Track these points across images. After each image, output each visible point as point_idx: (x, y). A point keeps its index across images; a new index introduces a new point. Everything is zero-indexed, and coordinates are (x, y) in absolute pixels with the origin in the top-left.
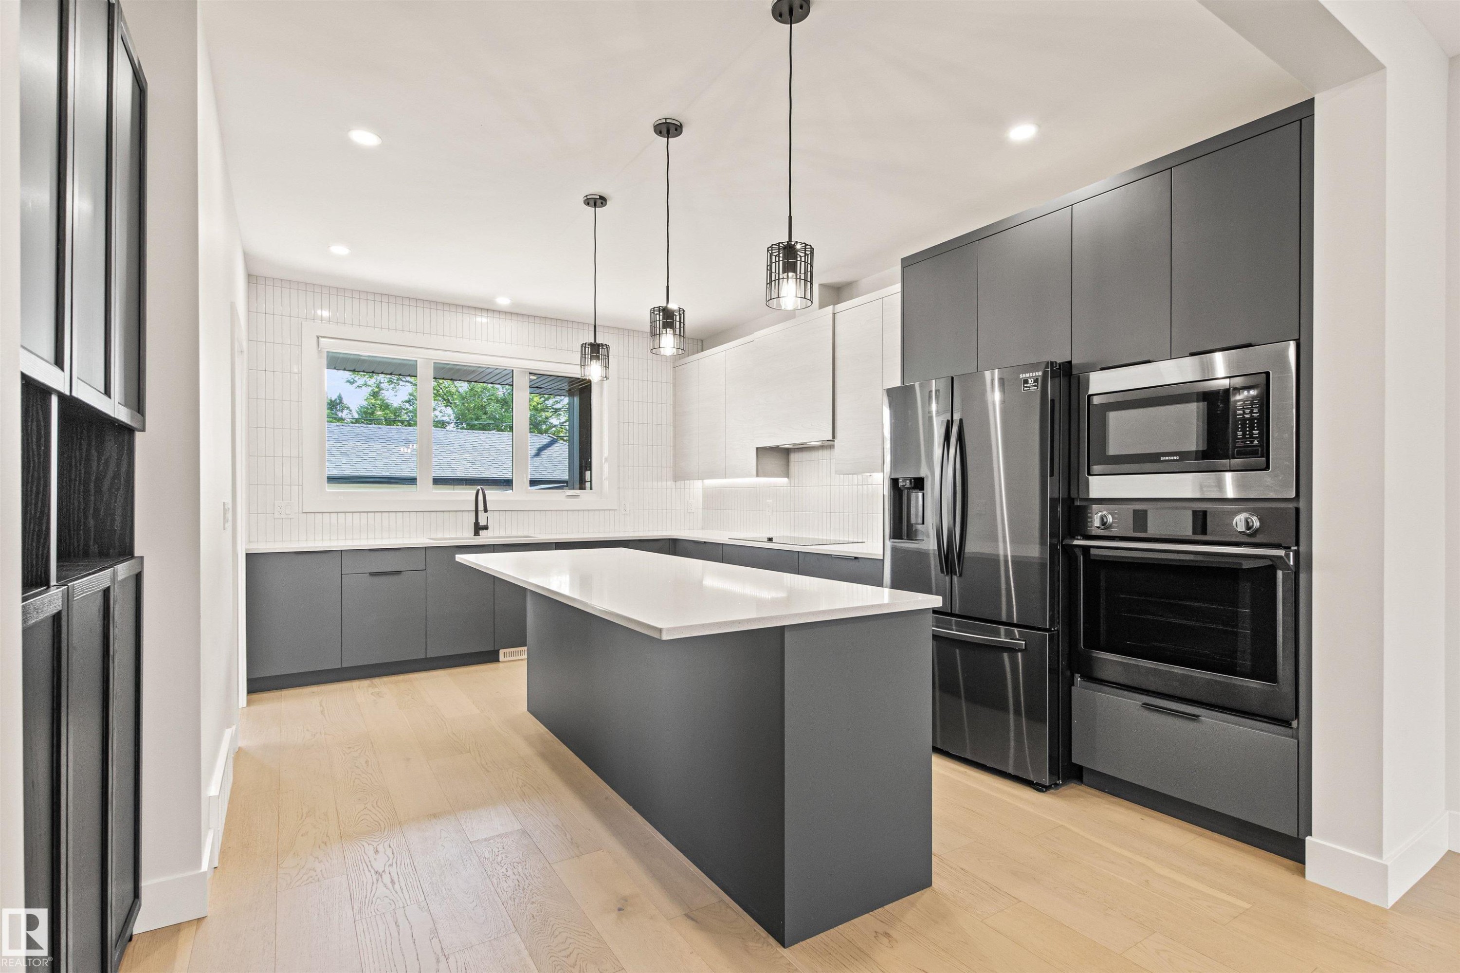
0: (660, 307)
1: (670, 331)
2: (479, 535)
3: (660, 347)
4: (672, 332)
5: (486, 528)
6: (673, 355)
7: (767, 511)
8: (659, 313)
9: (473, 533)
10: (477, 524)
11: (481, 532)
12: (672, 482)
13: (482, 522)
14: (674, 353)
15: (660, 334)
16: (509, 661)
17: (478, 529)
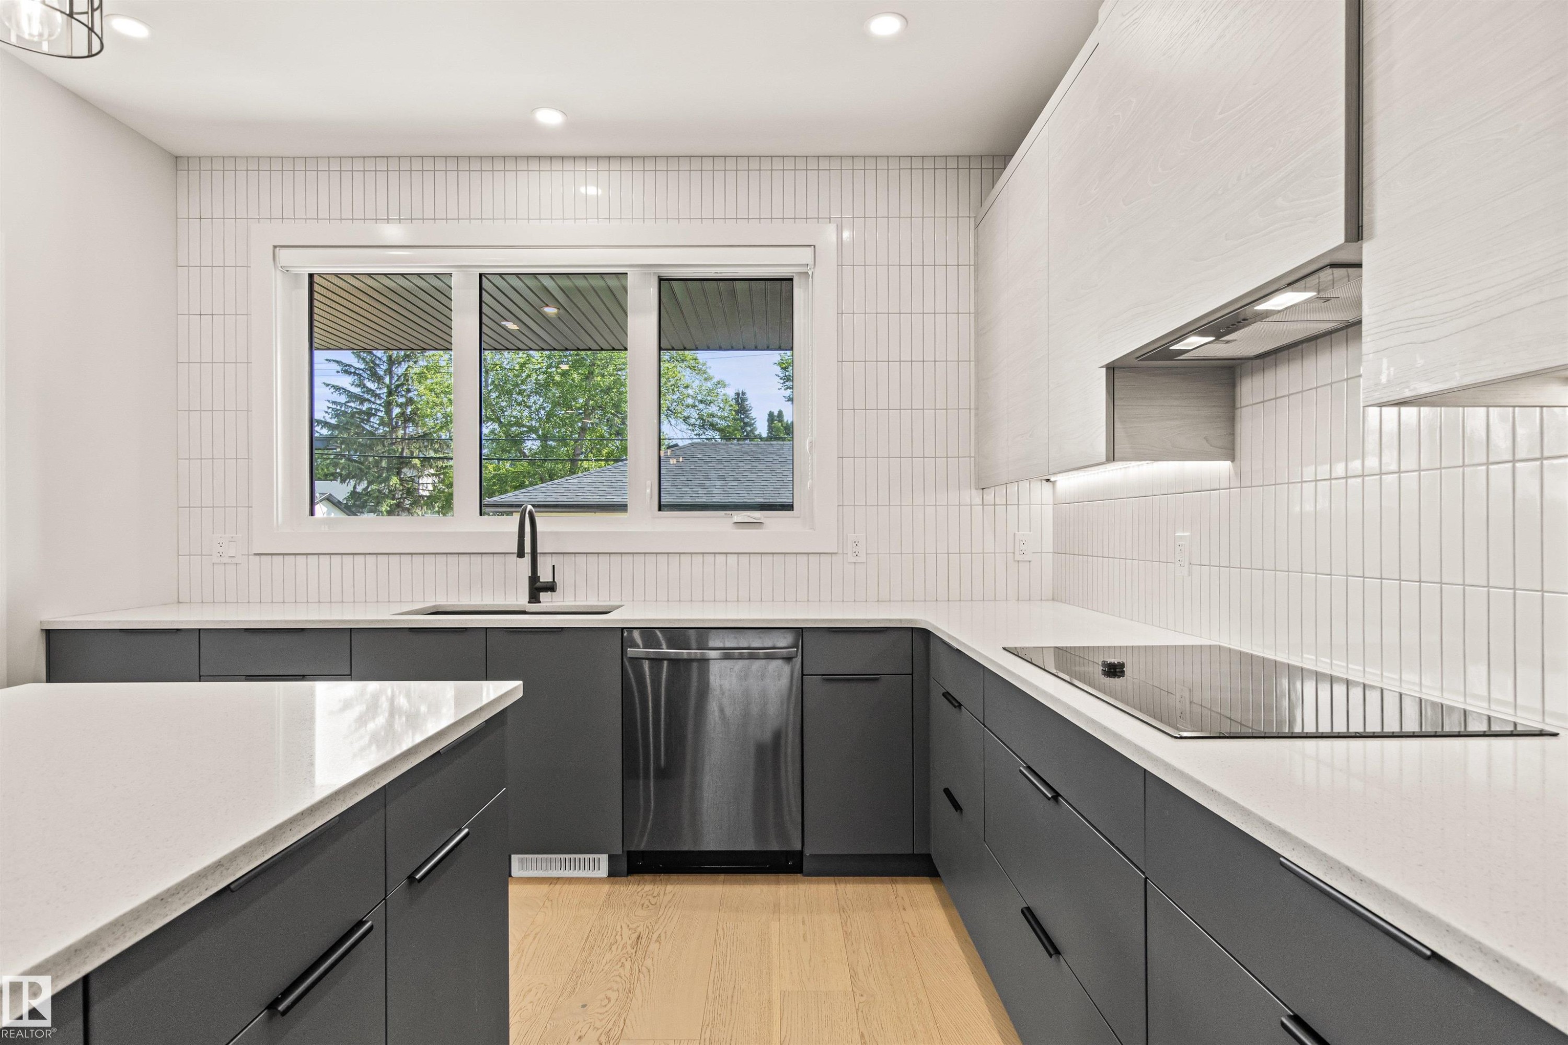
5: (551, 587)
7: (1178, 563)
10: (534, 578)
11: (543, 596)
12: (974, 492)
13: (545, 576)
17: (537, 588)
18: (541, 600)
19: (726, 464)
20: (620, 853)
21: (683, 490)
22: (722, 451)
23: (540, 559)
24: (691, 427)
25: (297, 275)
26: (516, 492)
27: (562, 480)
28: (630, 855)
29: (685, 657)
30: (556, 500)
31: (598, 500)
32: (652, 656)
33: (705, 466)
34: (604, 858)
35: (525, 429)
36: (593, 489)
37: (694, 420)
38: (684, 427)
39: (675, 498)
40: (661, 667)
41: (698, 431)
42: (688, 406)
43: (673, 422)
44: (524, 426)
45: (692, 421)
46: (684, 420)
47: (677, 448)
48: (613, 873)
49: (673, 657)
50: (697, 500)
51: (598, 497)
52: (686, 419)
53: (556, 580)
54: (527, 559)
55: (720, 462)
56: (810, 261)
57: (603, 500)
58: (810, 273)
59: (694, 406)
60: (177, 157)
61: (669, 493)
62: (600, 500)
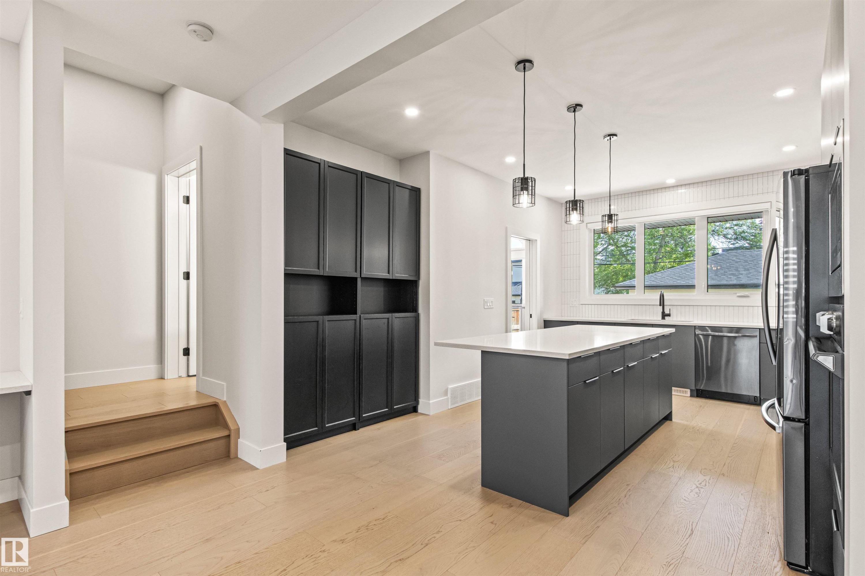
2: (665, 319)
5: (669, 315)
9: (661, 318)
10: (663, 312)
11: (666, 317)
13: (667, 312)
16: (678, 395)
17: (664, 315)
18: (666, 319)
19: (750, 262)
20: (694, 389)
21: (722, 277)
22: (748, 255)
23: (665, 307)
24: (729, 240)
25: (591, 230)
26: (631, 281)
27: (653, 274)
28: (697, 390)
29: (717, 335)
30: (650, 284)
31: (672, 283)
32: (705, 334)
33: (737, 264)
34: (689, 391)
35: (630, 248)
36: (669, 278)
37: (731, 235)
38: (724, 240)
39: (717, 281)
40: (709, 338)
41: (733, 242)
42: (726, 228)
43: (716, 237)
44: (629, 247)
45: (729, 236)
46: (724, 236)
47: (719, 255)
48: (692, 396)
49: (712, 334)
50: (730, 282)
51: (673, 282)
52: (725, 236)
53: (670, 313)
54: (662, 307)
55: (746, 261)
56: (769, 207)
57: (675, 283)
58: (769, 211)
59: (730, 228)
60: (562, 204)
61: (713, 279)
62: (674, 283)
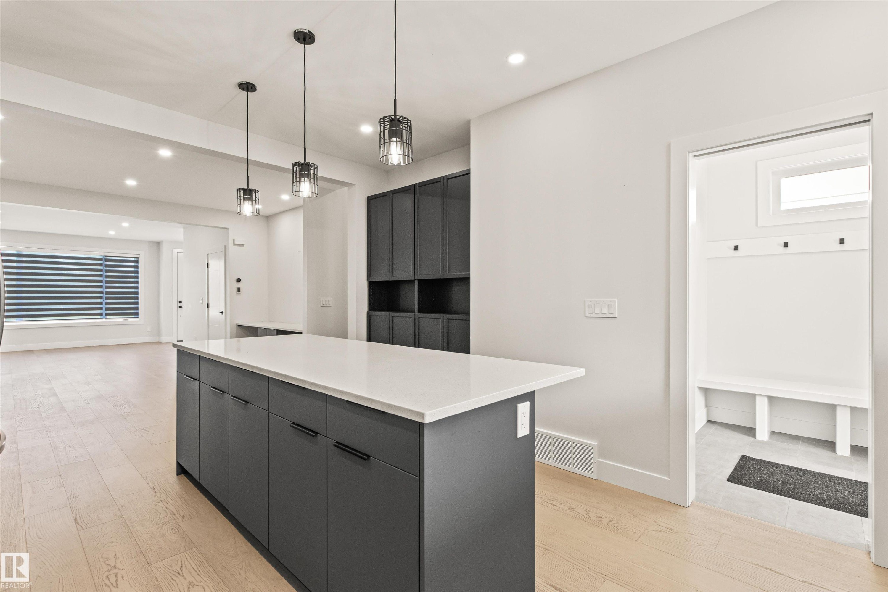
0: (299, 162)
1: (307, 180)
3: (299, 191)
4: (308, 181)
6: (309, 197)
8: (299, 167)
14: (309, 196)
15: (299, 182)
